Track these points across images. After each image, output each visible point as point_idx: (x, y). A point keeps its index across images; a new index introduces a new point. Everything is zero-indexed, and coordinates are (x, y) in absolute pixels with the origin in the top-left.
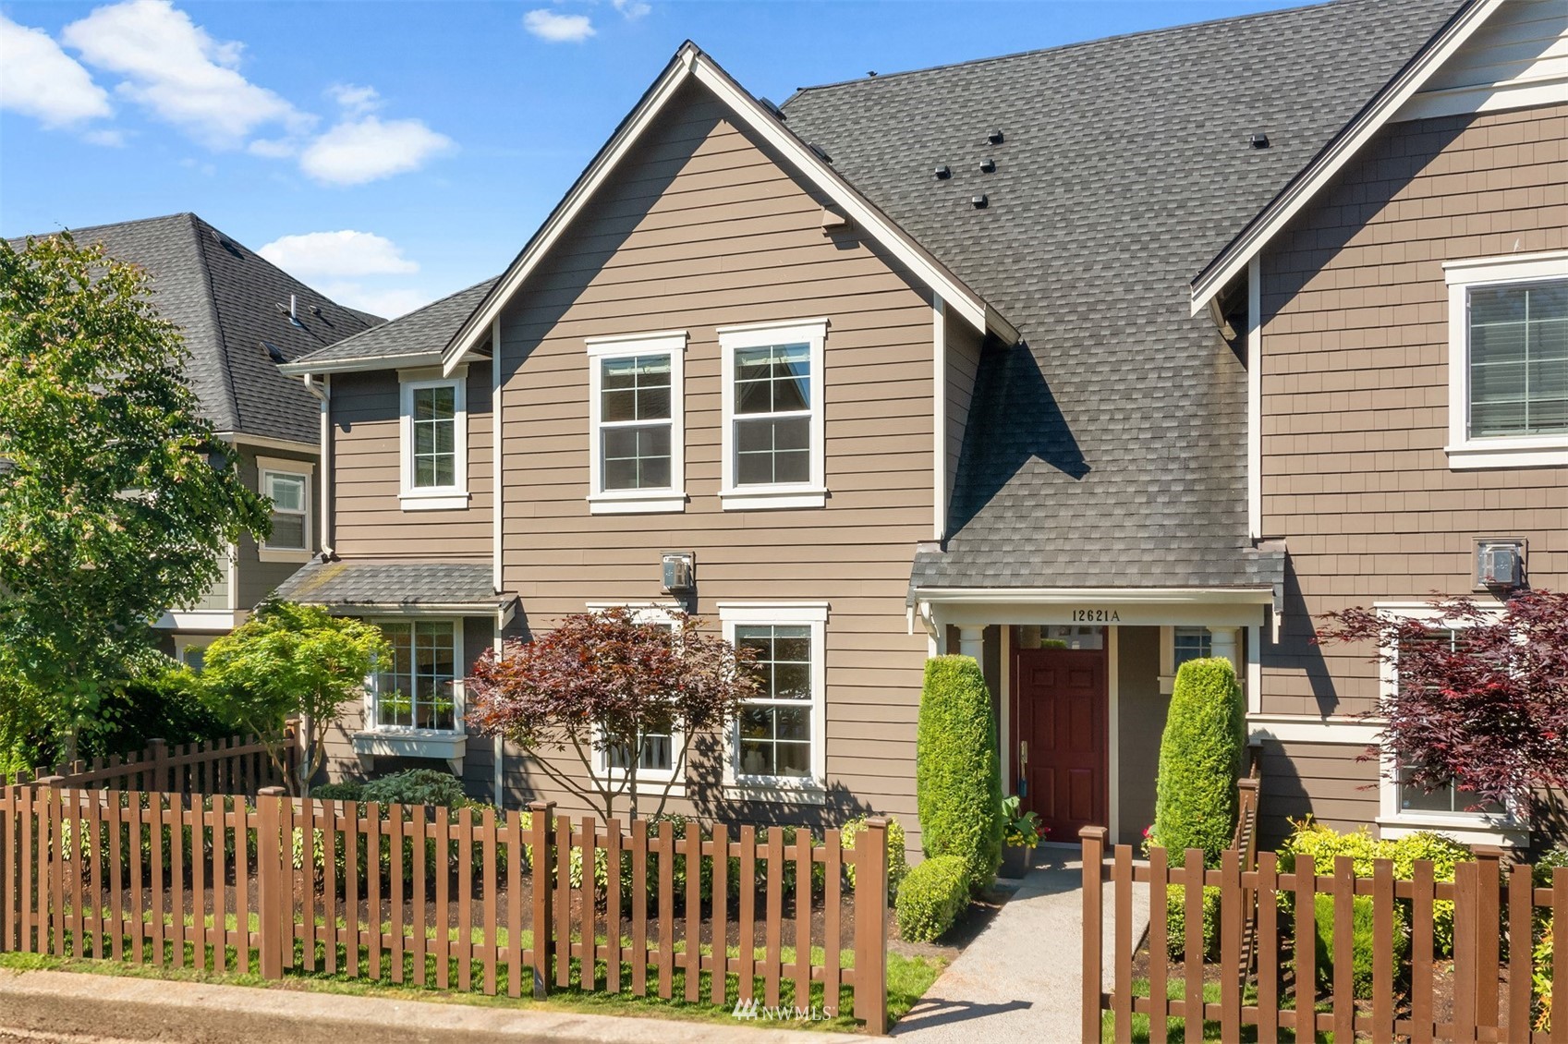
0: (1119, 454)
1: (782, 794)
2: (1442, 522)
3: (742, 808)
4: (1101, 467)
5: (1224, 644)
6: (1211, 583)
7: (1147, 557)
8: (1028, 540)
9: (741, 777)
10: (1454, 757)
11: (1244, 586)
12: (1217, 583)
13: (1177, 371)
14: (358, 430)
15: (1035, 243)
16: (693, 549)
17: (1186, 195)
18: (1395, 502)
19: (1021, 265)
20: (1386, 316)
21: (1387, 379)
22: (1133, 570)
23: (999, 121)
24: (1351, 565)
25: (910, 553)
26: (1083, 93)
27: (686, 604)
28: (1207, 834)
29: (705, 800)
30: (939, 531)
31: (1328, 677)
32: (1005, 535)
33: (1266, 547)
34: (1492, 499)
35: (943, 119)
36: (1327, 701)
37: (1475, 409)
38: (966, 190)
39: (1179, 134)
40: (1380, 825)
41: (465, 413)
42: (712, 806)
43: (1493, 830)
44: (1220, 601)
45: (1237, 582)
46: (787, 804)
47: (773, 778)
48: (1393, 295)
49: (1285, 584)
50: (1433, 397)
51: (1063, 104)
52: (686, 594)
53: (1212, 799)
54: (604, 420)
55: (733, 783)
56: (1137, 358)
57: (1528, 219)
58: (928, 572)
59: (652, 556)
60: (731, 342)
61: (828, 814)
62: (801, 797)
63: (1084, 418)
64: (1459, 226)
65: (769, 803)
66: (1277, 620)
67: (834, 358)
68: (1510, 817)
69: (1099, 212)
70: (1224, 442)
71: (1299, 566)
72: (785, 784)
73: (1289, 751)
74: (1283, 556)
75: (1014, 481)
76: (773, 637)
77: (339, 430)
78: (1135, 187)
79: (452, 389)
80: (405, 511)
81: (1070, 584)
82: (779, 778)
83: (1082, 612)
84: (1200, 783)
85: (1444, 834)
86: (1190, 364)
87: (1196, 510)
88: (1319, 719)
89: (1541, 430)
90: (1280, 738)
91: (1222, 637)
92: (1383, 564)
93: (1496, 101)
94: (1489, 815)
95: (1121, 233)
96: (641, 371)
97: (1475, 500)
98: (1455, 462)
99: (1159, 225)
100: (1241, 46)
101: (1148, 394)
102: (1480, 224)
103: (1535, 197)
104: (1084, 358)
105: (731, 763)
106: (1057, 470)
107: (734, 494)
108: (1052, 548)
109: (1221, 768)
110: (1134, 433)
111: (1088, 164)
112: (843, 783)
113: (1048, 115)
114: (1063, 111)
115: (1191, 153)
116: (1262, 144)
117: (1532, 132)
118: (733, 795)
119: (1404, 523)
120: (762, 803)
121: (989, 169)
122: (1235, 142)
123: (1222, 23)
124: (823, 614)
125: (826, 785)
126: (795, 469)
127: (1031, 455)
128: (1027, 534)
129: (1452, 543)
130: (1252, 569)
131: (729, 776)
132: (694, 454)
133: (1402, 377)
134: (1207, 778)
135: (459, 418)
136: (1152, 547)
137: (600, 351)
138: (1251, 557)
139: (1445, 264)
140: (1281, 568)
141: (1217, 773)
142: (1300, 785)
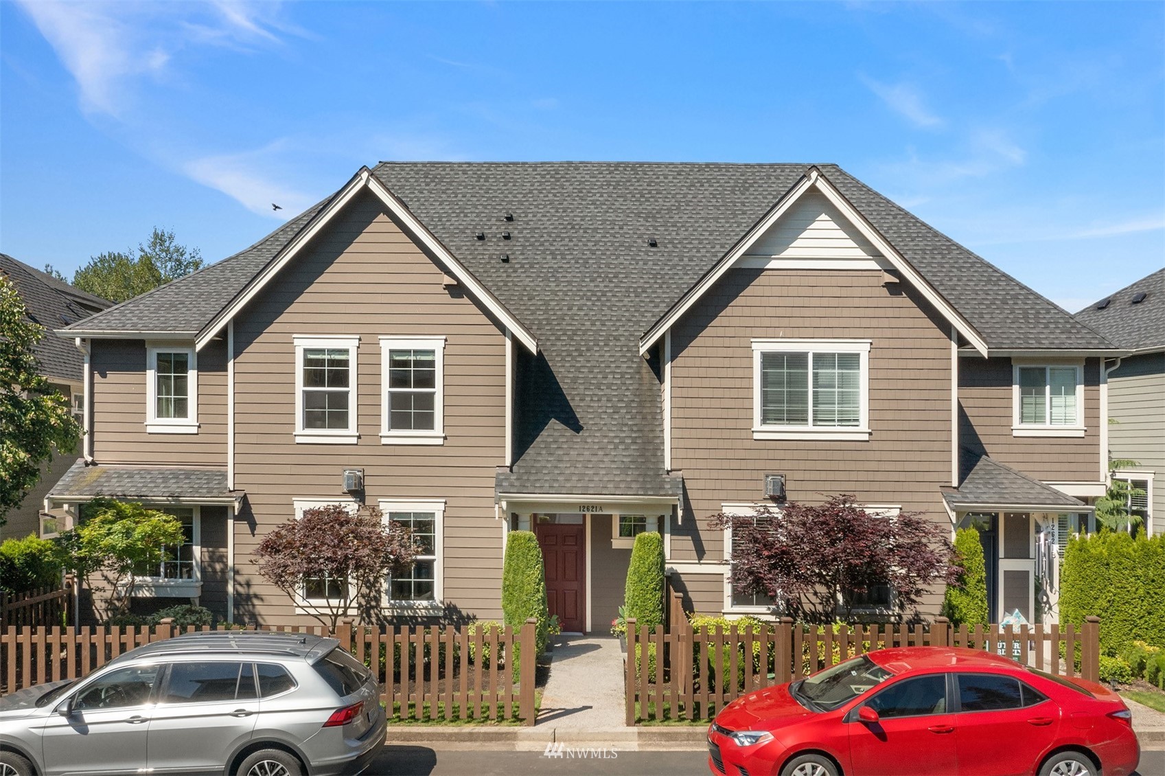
0: (597, 420)
1: (417, 611)
2: (751, 465)
3: (392, 620)
4: (589, 427)
5: (652, 524)
6: (649, 493)
7: (617, 479)
8: (556, 467)
9: (392, 602)
10: (765, 580)
11: (665, 495)
12: (652, 493)
13: (623, 374)
14: (112, 376)
15: (539, 289)
16: (363, 467)
17: (617, 270)
18: (730, 454)
19: (533, 302)
20: (727, 362)
21: (727, 393)
22: (611, 485)
23: (509, 206)
24: (711, 485)
25: (493, 472)
26: (555, 196)
27: (359, 499)
28: (651, 621)
29: (369, 616)
30: (508, 462)
31: (701, 540)
32: (543, 464)
33: (673, 474)
34: (771, 455)
35: (475, 199)
36: (700, 552)
37: (764, 410)
38: (495, 248)
39: (611, 231)
40: (724, 613)
41: (196, 371)
42: (374, 620)
43: (771, 614)
44: (654, 502)
45: (662, 493)
46: (420, 617)
47: (412, 602)
48: (729, 352)
49: (683, 494)
50: (746, 404)
51: (545, 201)
52: (358, 493)
53: (653, 604)
54: (305, 386)
55: (388, 605)
56: (602, 365)
57: (785, 322)
58: (504, 484)
59: (338, 470)
60: (387, 345)
61: (444, 620)
62: (429, 612)
63: (577, 398)
64: (758, 322)
65: (409, 616)
66: (680, 513)
67: (449, 360)
68: (778, 607)
69: (573, 274)
70: (649, 417)
71: (688, 484)
72: (419, 605)
73: (683, 578)
74: (681, 480)
75: (544, 433)
76: (412, 519)
77: (97, 376)
78: (590, 261)
79: (187, 354)
80: (149, 434)
81: (580, 492)
82: (415, 601)
83: (584, 507)
84: (648, 596)
85: (756, 616)
86: (628, 371)
87: (638, 454)
88: (697, 562)
89: (791, 422)
90: (679, 572)
91: (651, 521)
92: (726, 485)
93: (773, 264)
94: (770, 606)
95: (585, 289)
96: (329, 357)
97: (764, 454)
98: (756, 436)
99: (605, 286)
100: (638, 181)
101: (609, 386)
102: (766, 322)
103: (788, 312)
104: (573, 363)
105: (386, 593)
106: (567, 428)
107: (388, 435)
108: (569, 472)
109: (658, 588)
110: (604, 409)
111: (563, 243)
112: (453, 603)
113: (537, 206)
114: (545, 206)
115: (618, 244)
116: (654, 245)
117: (787, 281)
118: (387, 613)
119: (735, 465)
120: (406, 617)
121: (507, 238)
122: (640, 241)
123: (626, 165)
124: (442, 506)
125: (444, 605)
126: (426, 421)
127: (552, 418)
128: (555, 464)
129: (755, 475)
130: (668, 486)
131: (385, 601)
132: (364, 410)
133: (734, 393)
134: (651, 593)
135: (192, 375)
136: (619, 473)
137: (302, 344)
138: (667, 480)
139: (752, 340)
140: (681, 486)
141: (655, 591)
142: (688, 595)
